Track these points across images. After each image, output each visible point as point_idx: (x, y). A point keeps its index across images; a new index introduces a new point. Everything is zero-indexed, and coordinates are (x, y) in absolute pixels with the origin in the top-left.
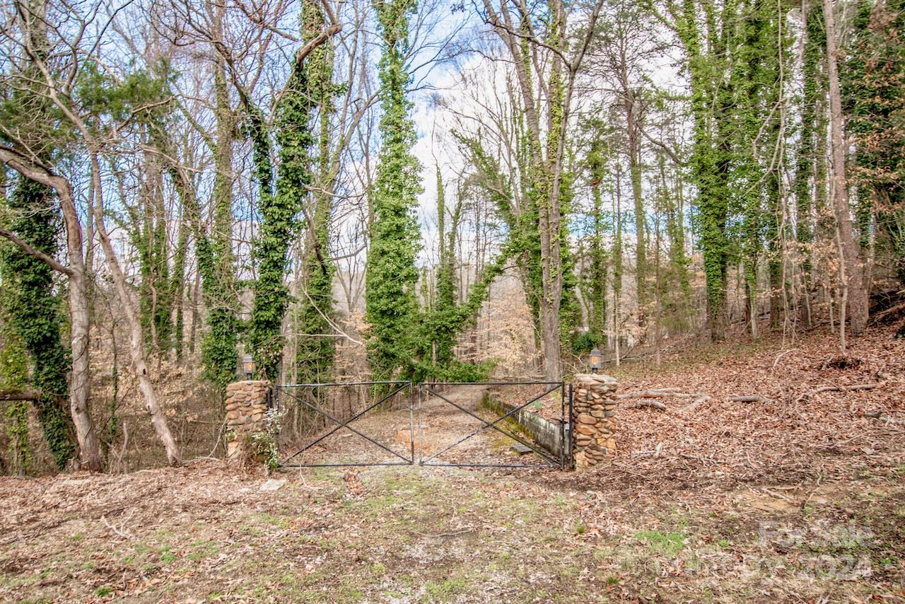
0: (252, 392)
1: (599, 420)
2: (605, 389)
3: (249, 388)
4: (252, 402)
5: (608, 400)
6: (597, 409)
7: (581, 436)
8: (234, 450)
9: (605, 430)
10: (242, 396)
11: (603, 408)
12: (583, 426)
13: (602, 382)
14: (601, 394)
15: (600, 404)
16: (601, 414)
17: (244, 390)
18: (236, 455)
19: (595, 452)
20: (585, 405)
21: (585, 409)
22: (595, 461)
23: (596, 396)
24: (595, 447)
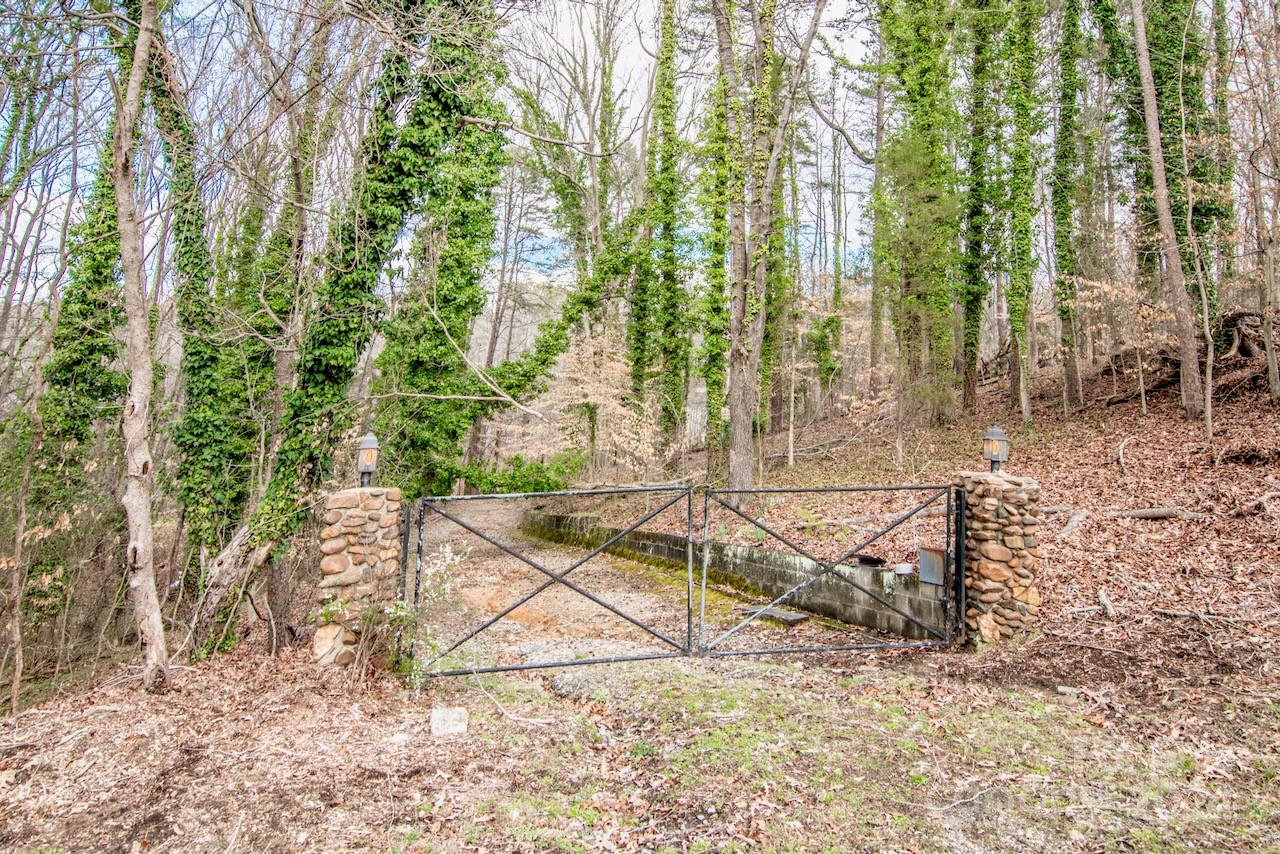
0: (383, 512)
1: (1016, 554)
2: (1025, 496)
3: (376, 503)
4: (379, 534)
5: (1028, 516)
6: (1012, 534)
7: (989, 584)
8: (329, 643)
9: (1025, 572)
10: (358, 521)
11: (1021, 531)
12: (992, 566)
13: (1019, 485)
14: (1020, 505)
15: (1018, 524)
16: (1018, 542)
17: (366, 509)
18: (331, 658)
19: (1007, 612)
20: (995, 526)
21: (994, 534)
22: (1011, 630)
23: (1011, 509)
24: (1010, 604)
